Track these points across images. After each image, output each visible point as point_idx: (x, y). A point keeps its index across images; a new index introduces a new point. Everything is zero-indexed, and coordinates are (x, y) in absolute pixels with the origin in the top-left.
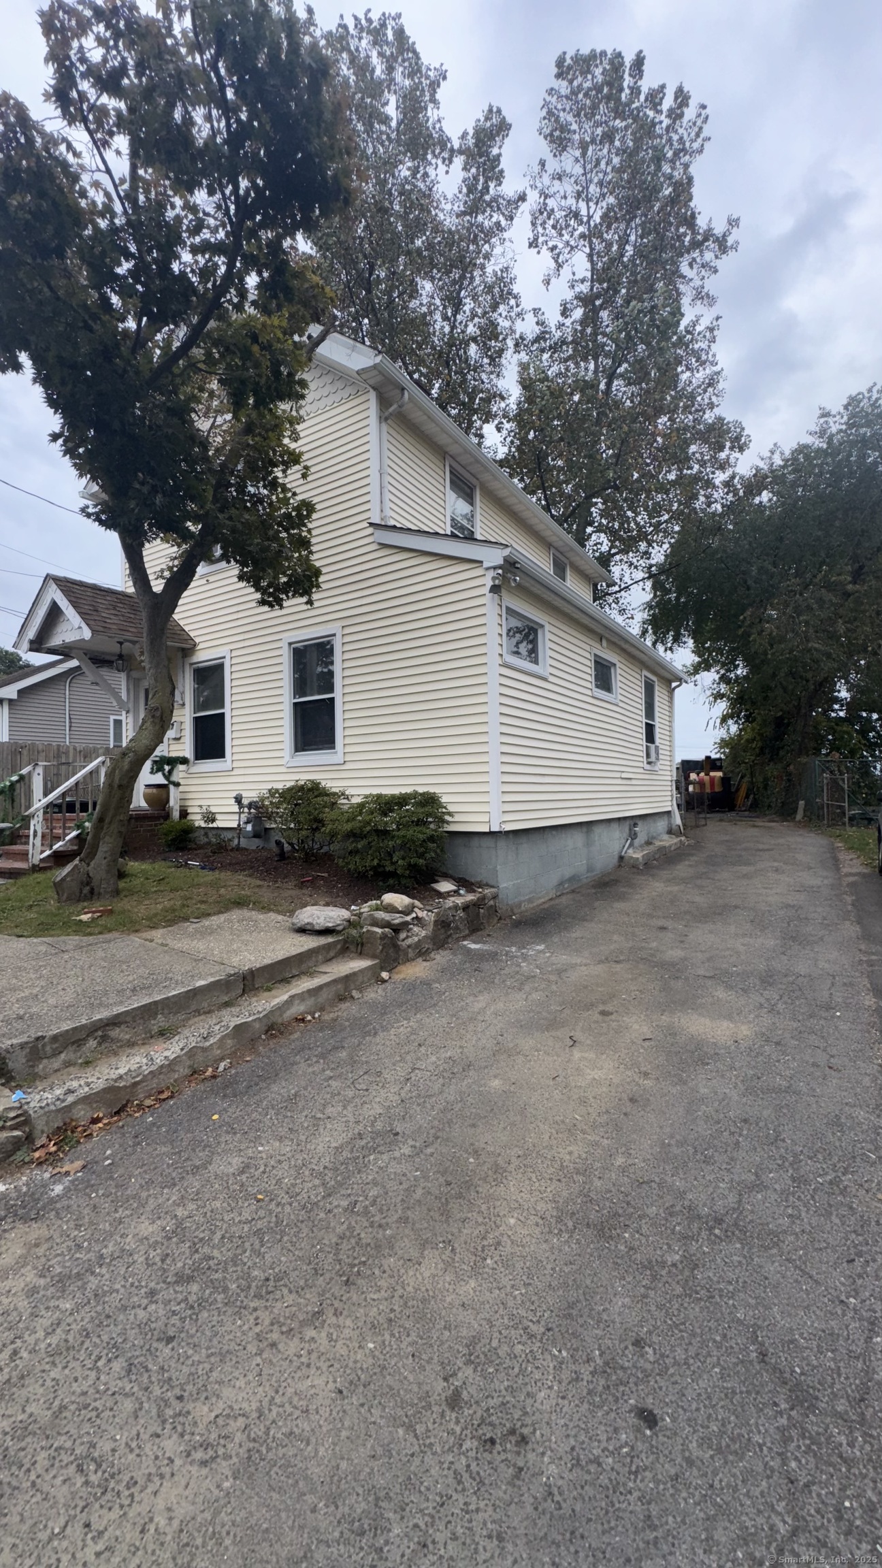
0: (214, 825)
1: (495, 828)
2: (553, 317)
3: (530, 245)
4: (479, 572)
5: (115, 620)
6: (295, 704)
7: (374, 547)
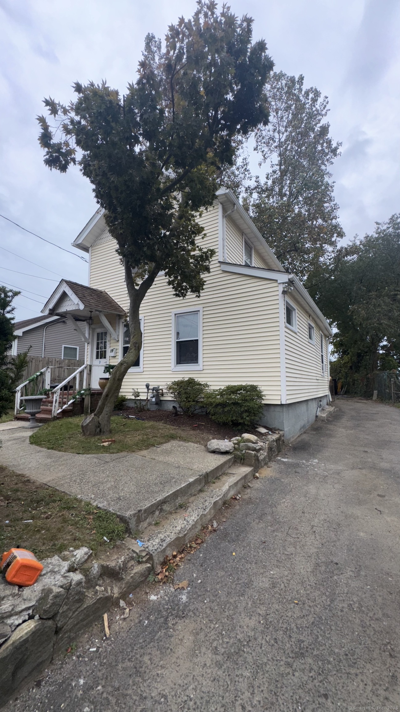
0: (139, 398)
1: (284, 403)
2: (263, 180)
3: (255, 150)
4: (276, 284)
5: (92, 301)
6: (177, 342)
7: (220, 272)
